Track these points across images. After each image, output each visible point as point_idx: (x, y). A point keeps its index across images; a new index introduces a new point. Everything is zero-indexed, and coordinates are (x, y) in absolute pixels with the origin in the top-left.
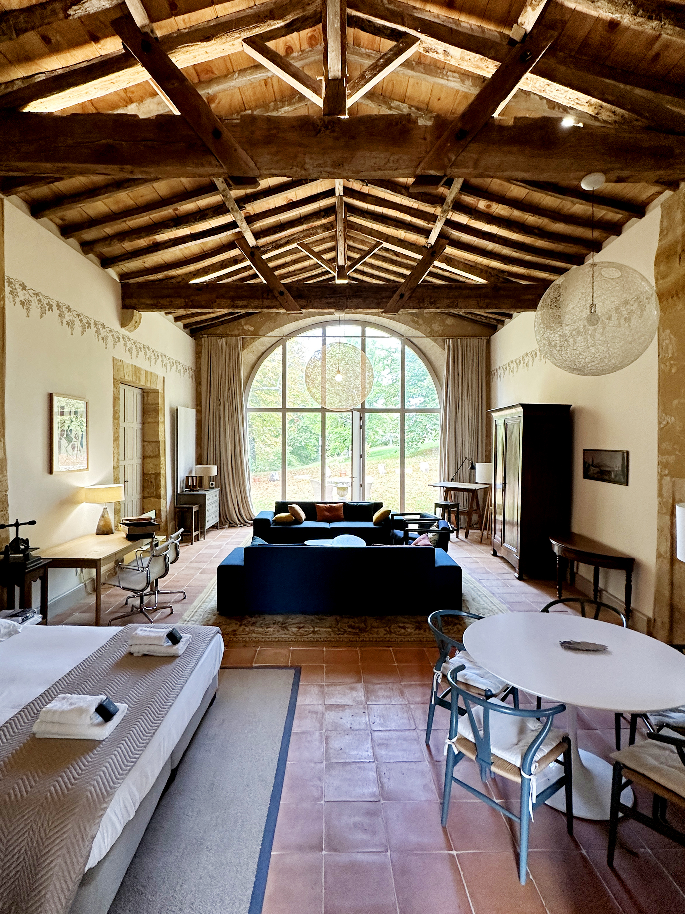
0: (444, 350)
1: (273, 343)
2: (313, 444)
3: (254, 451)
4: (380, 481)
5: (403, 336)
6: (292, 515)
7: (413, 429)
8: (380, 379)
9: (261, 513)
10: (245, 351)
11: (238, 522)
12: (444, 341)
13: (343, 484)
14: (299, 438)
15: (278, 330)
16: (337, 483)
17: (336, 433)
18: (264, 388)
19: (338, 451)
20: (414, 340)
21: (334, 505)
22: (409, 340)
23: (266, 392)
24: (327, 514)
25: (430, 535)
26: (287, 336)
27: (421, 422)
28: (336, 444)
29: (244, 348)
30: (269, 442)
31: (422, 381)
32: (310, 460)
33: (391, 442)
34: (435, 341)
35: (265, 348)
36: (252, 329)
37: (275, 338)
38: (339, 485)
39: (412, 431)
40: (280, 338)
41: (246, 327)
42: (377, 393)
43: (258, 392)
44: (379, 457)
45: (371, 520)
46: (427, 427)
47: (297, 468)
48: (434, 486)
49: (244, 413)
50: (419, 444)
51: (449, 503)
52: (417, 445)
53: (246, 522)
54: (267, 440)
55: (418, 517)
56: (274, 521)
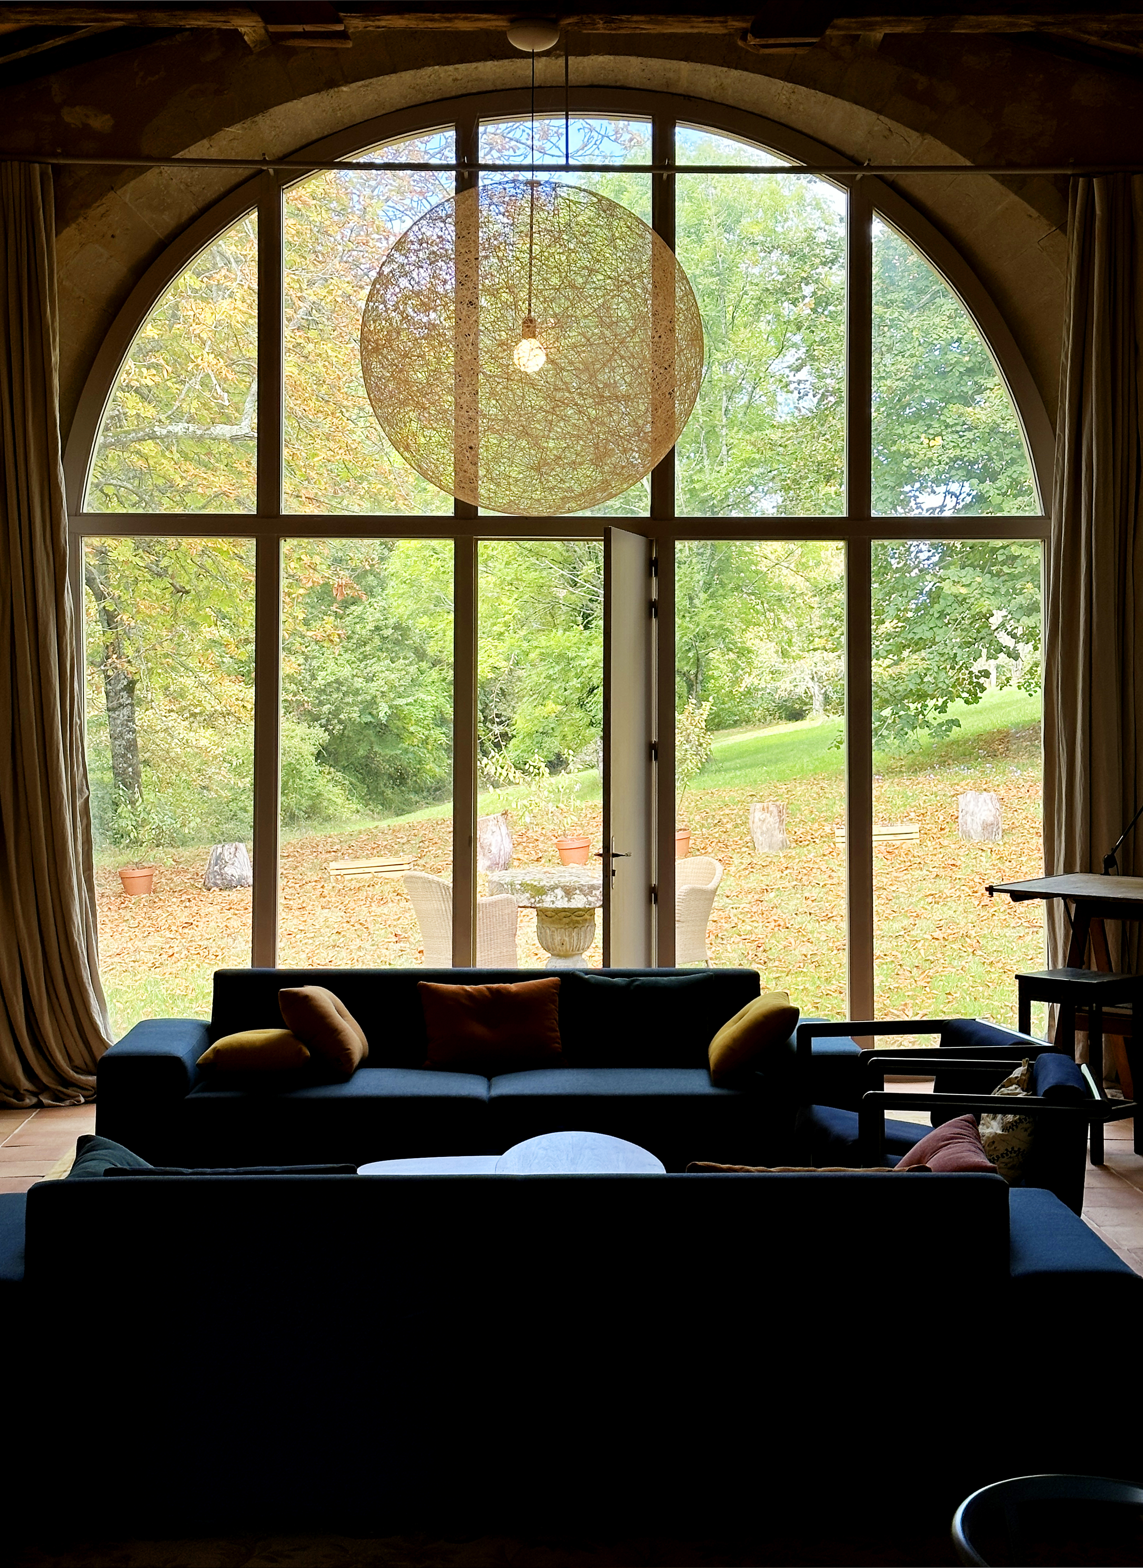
0: (1063, 228)
1: (210, 194)
2: (430, 713)
3: (132, 746)
4: (754, 881)
5: (857, 164)
6: (298, 1034)
7: (922, 631)
8: (760, 400)
9: (142, 1028)
10: (70, 231)
11: (25, 1084)
12: (1063, 187)
13: (569, 892)
14: (359, 683)
15: (235, 130)
16: (540, 891)
17: (543, 657)
18: (178, 428)
19: (554, 744)
20: (914, 182)
21: (513, 987)
22: (893, 185)
23: (189, 447)
24: (479, 1030)
25: (991, 1127)
26: (282, 159)
27: (961, 601)
28: (540, 711)
29: (63, 221)
30: (210, 704)
31: (967, 400)
32: (418, 791)
33: (818, 702)
34: (1018, 186)
35: (168, 220)
36: (101, 122)
37: (225, 170)
38: (548, 902)
39: (918, 645)
40: (243, 172)
41: (72, 116)
42: (750, 463)
43: (148, 447)
44: (754, 773)
45: (698, 1060)
46: (995, 621)
47: (348, 829)
48: (1018, 896)
49: (66, 535)
50: (957, 707)
51: (1090, 978)
52: (942, 709)
53: (67, 1083)
54: (201, 694)
55: (933, 1041)
56: (205, 1068)
